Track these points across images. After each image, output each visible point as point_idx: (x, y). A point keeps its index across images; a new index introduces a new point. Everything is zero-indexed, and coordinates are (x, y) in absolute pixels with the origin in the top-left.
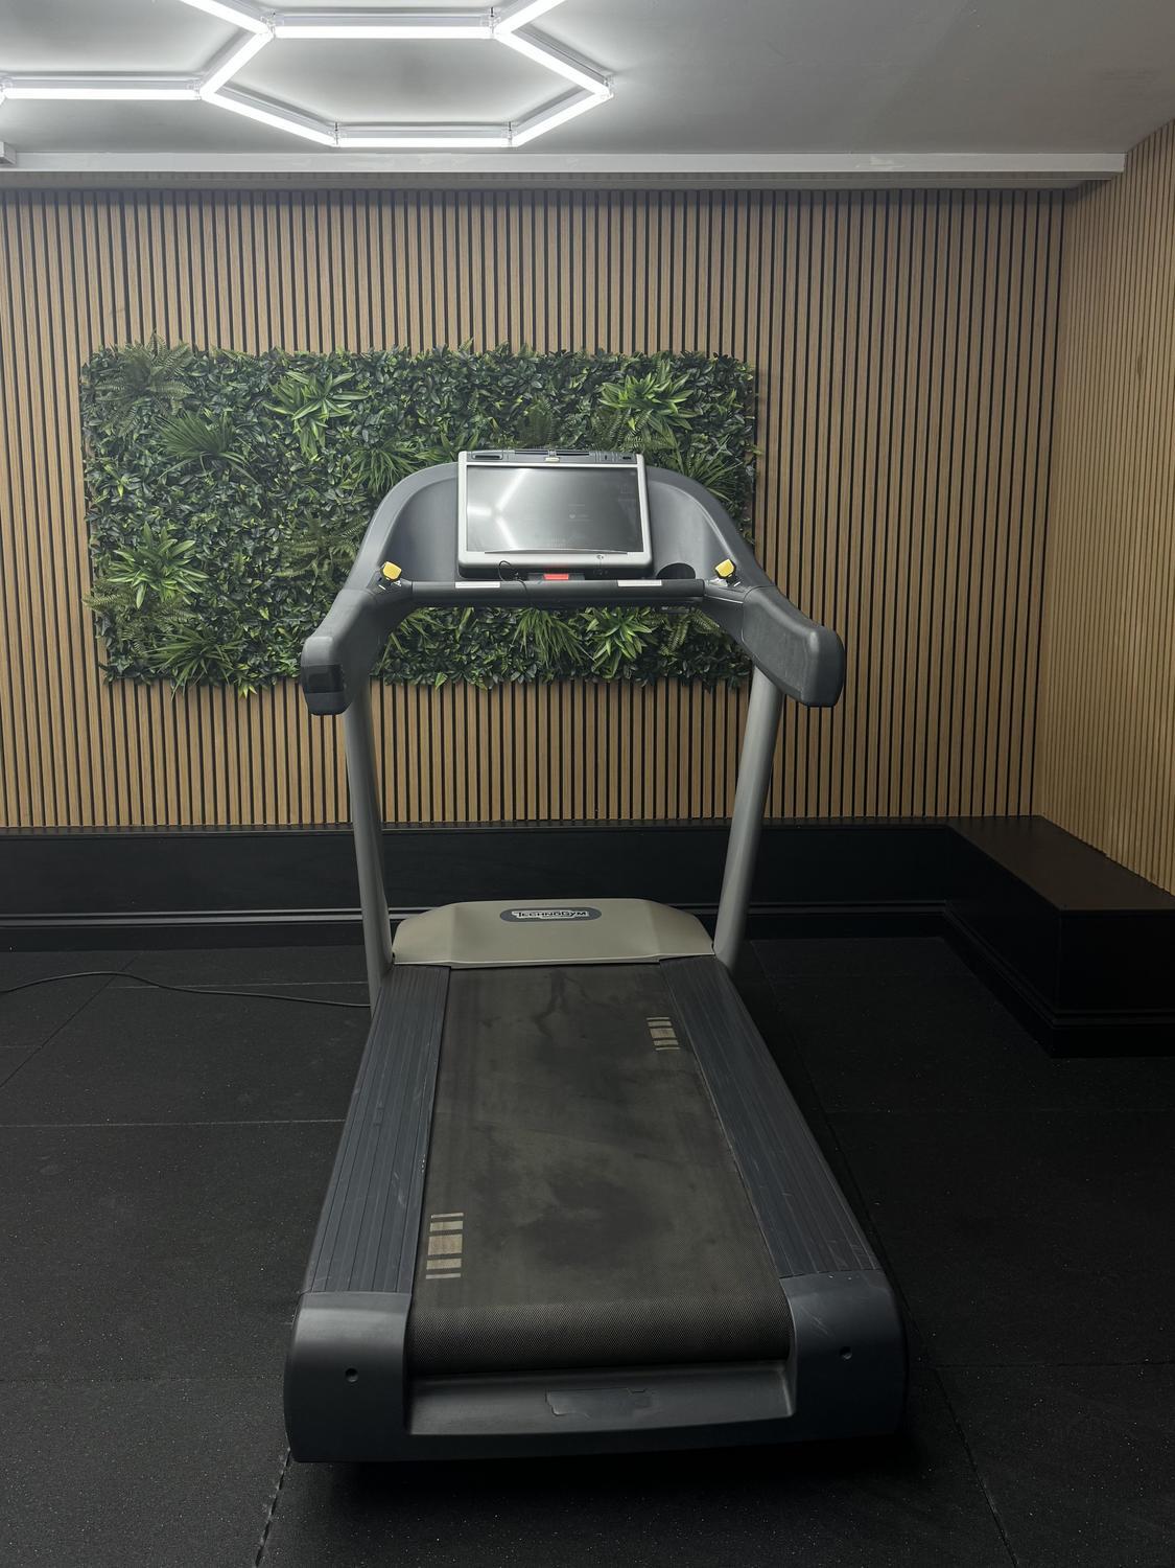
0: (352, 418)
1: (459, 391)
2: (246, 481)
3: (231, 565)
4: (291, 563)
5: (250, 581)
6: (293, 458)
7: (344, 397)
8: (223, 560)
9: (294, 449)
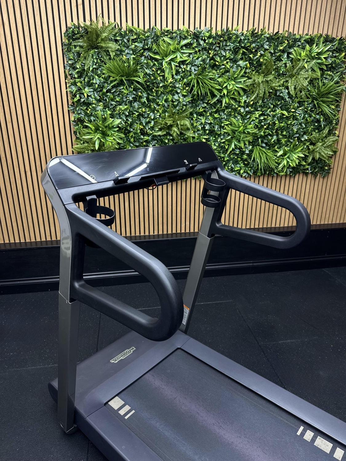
0: (188, 61)
1: (234, 49)
2: (140, 91)
3: (134, 129)
4: (159, 129)
5: (142, 137)
6: (161, 80)
7: (185, 51)
8: (130, 127)
9: (162, 76)
